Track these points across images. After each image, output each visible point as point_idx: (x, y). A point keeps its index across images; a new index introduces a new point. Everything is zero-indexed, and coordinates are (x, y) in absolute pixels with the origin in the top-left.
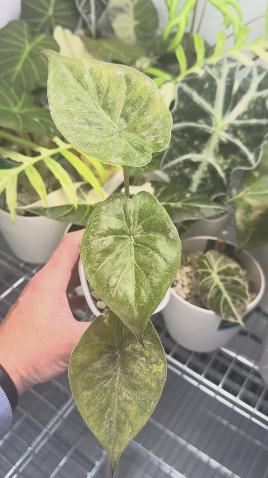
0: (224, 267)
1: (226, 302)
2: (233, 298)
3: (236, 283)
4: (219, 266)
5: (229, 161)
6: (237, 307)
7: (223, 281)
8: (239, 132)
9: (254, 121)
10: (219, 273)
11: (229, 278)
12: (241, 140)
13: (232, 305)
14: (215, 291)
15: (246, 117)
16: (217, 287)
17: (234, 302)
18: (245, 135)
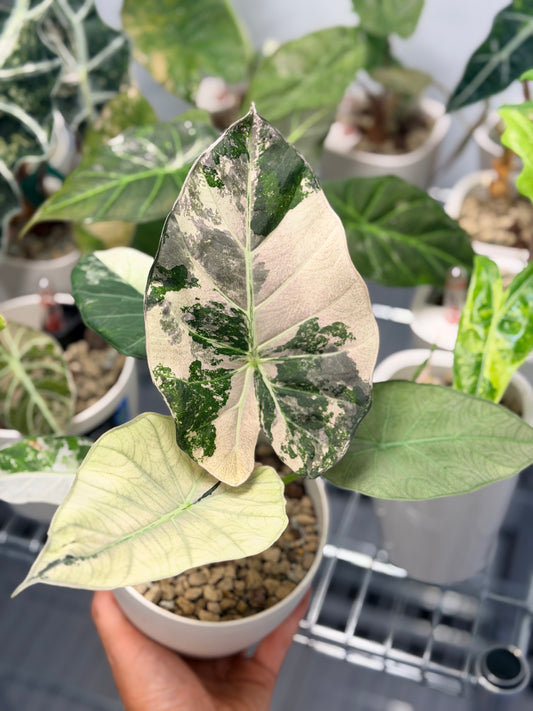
0: (27, 347)
1: (36, 411)
2: (49, 400)
3: (48, 372)
4: (20, 345)
5: (14, 147)
6: (57, 415)
7: (29, 372)
8: (13, 92)
9: (30, 68)
10: (22, 359)
11: (35, 365)
12: (21, 105)
13: (47, 414)
14: (19, 394)
15: (16, 61)
16: (20, 386)
17: (51, 409)
18: (26, 95)
